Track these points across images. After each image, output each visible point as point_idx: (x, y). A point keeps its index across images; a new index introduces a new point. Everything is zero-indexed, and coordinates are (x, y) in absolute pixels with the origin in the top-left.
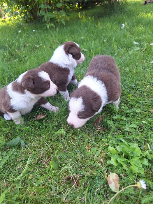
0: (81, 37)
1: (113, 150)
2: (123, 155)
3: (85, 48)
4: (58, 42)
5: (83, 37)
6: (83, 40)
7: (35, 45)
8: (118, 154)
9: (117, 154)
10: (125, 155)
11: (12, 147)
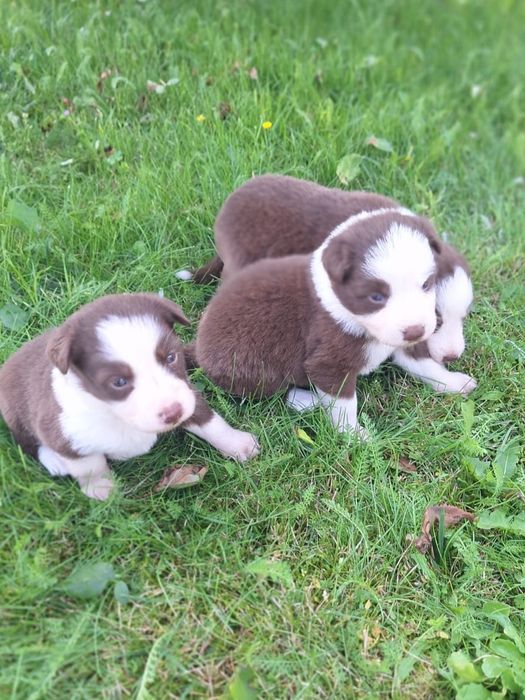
0: (365, 59)
1: (467, 669)
2: (500, 691)
3: (379, 134)
4: (254, 74)
5: (372, 60)
6: (372, 74)
7: (150, 83)
8: (483, 683)
9: (478, 683)
10: (508, 691)
11: (81, 601)
